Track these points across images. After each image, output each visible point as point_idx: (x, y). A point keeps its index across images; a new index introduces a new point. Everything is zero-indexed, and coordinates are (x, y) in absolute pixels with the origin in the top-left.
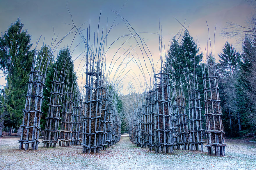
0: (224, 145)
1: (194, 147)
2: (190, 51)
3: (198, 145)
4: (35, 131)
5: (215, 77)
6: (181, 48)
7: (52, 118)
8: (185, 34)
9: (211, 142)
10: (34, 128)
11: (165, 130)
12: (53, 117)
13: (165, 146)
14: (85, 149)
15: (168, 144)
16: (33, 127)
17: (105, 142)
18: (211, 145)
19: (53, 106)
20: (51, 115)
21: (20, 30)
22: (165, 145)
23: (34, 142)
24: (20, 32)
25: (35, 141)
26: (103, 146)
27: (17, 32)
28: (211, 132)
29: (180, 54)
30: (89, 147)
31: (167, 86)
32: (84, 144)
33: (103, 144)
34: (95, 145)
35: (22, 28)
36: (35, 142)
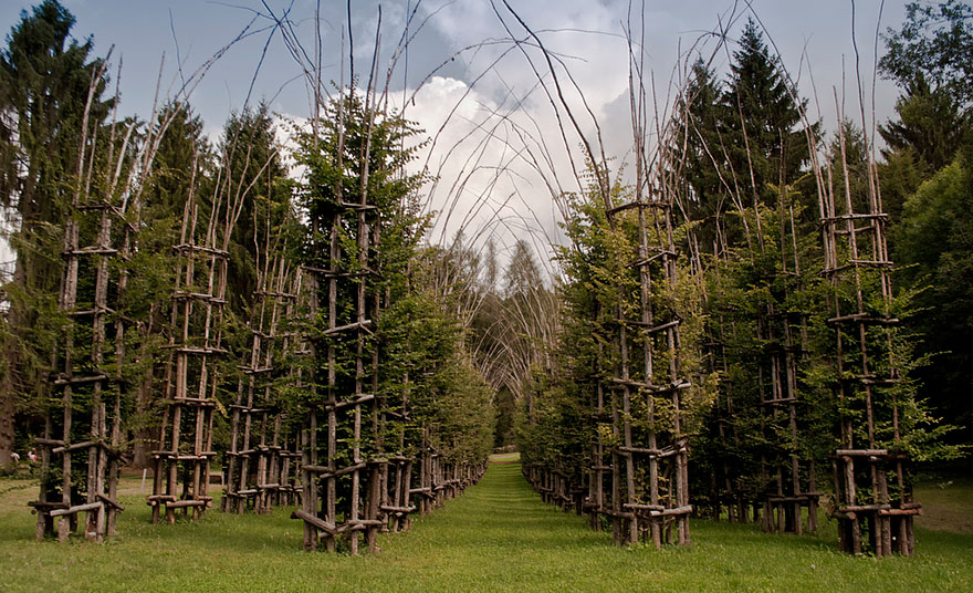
0: (910, 511)
1: (778, 515)
2: (763, 115)
3: (797, 506)
4: (98, 463)
5: (875, 218)
6: (728, 104)
7: (181, 405)
8: (745, 41)
9: (852, 501)
10: (94, 451)
11: (655, 450)
12: (185, 398)
13: (656, 517)
14: (314, 536)
15: (666, 511)
16: (87, 448)
17: (407, 498)
18: (854, 511)
19: (183, 353)
20: (179, 391)
21: (61, 40)
22: (653, 513)
23: (98, 508)
24: (62, 45)
25: (99, 504)
26: (400, 514)
27: (47, 47)
28: (855, 458)
29: (723, 130)
30: (330, 525)
31: (665, 258)
32: (308, 515)
33: (398, 508)
34: (355, 519)
35: (71, 31)
36: (102, 510)
